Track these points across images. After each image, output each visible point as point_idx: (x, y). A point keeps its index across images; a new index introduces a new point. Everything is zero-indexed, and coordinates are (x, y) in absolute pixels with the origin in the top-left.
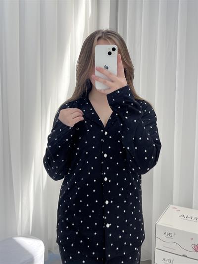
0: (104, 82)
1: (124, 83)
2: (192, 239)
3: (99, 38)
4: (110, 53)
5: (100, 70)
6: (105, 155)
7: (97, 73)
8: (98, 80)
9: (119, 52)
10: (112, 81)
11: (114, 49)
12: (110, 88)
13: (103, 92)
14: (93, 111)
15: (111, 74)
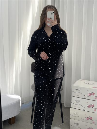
0: (50, 23)
1: (56, 23)
2: (88, 91)
3: (48, 8)
4: (52, 14)
5: (49, 19)
6: (49, 46)
7: (48, 20)
8: (48, 23)
9: (55, 13)
10: (53, 23)
11: (53, 13)
12: (52, 25)
13: (50, 26)
14: (46, 33)
15: (52, 20)
